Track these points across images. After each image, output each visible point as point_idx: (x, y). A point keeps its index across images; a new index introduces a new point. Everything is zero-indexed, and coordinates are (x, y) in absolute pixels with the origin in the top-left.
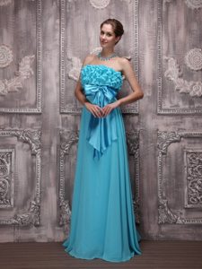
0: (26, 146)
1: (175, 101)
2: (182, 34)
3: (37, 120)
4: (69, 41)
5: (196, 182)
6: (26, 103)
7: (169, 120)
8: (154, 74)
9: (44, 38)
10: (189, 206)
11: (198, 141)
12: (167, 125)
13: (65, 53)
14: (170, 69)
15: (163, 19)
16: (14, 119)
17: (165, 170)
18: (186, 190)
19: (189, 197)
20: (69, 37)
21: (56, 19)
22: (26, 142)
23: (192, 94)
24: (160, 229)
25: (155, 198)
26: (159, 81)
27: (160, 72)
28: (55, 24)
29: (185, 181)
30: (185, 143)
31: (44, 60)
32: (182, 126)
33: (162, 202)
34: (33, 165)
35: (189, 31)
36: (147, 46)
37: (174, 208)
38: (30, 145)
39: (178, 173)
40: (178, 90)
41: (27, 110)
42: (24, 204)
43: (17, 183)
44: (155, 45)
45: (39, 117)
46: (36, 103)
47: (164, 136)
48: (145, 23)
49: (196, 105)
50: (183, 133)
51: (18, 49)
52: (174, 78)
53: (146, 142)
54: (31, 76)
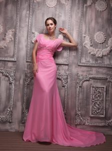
0: (7, 79)
1: (88, 59)
2: (93, 24)
3: (14, 65)
4: (33, 23)
5: (96, 103)
6: (8, 55)
7: (85, 69)
9: (20, 20)
10: (92, 116)
11: (99, 81)
12: (83, 72)
13: (31, 29)
14: (86, 42)
15: (84, 15)
17: (81, 96)
18: (91, 107)
19: (92, 111)
20: (34, 21)
21: (27, 11)
22: (7, 76)
23: (97, 55)
25: (74, 111)
26: (80, 48)
27: (81, 43)
28: (26, 13)
29: (91, 102)
30: (92, 81)
31: (19, 32)
32: (91, 73)
33: (78, 113)
34: (10, 89)
35: (97, 22)
36: (75, 28)
37: (84, 117)
38: (9, 78)
39: (87, 98)
40: (90, 53)
41: (9, 59)
42: (4, 110)
44: (79, 28)
45: (14, 63)
46: (13, 56)
47: (81, 77)
48: (74, 16)
49: (99, 62)
50: (92, 76)
51: (6, 26)
52: (88, 46)
53: (71, 80)
54: (12, 41)
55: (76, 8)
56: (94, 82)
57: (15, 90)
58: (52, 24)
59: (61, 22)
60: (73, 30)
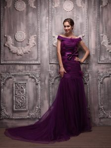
0: (33, 80)
1: (107, 57)
2: (110, 23)
3: (38, 67)
4: (53, 28)
6: (33, 59)
7: (104, 66)
8: (96, 44)
9: (41, 26)
12: (103, 69)
13: (51, 34)
14: (104, 40)
15: (100, 15)
16: (27, 67)
17: (102, 91)
20: (53, 26)
21: (46, 17)
22: (33, 78)
24: (100, 121)
25: (97, 106)
26: (98, 47)
27: (99, 42)
28: (46, 19)
31: (41, 37)
33: (101, 107)
34: (37, 89)
36: (92, 29)
37: (107, 110)
38: (35, 79)
39: (109, 93)
40: (108, 51)
41: (33, 62)
42: (33, 108)
43: (29, 98)
44: (96, 29)
45: (39, 66)
46: (37, 59)
47: (101, 74)
48: (91, 18)
51: (28, 32)
52: (106, 45)
53: (93, 77)
54: (35, 46)
55: (92, 10)
57: (41, 90)
58: (68, 26)
59: (79, 24)
60: (91, 31)
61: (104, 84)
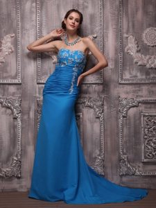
0: (9, 111)
1: (134, 73)
2: (140, 15)
3: (18, 89)
4: (44, 21)
5: (151, 140)
6: (8, 75)
7: (129, 88)
8: (116, 50)
9: (22, 19)
10: (145, 160)
11: (153, 106)
12: (127, 93)
14: (130, 45)
15: (123, 2)
17: (126, 131)
18: (143, 147)
19: (145, 152)
20: (44, 18)
21: (32, 2)
22: (8, 108)
23: (148, 66)
24: (121, 180)
25: (117, 155)
26: (120, 56)
27: (121, 48)
28: (32, 7)
29: (142, 139)
30: (142, 107)
31: (22, 37)
32: (140, 94)
33: (123, 157)
34: (14, 127)
35: (146, 12)
36: (110, 25)
37: (133, 162)
38: (12, 110)
39: (136, 133)
40: (136, 63)
41: (9, 81)
42: (8, 159)
44: (117, 25)
45: (19, 86)
46: (16, 75)
47: (124, 102)
48: (108, 6)
49: (152, 76)
50: (141, 99)
52: (133, 52)
53: (109, 107)
54: (12, 52)
56: (146, 108)
57: (22, 128)
59: (88, 17)
60: (107, 28)
61: (129, 119)
